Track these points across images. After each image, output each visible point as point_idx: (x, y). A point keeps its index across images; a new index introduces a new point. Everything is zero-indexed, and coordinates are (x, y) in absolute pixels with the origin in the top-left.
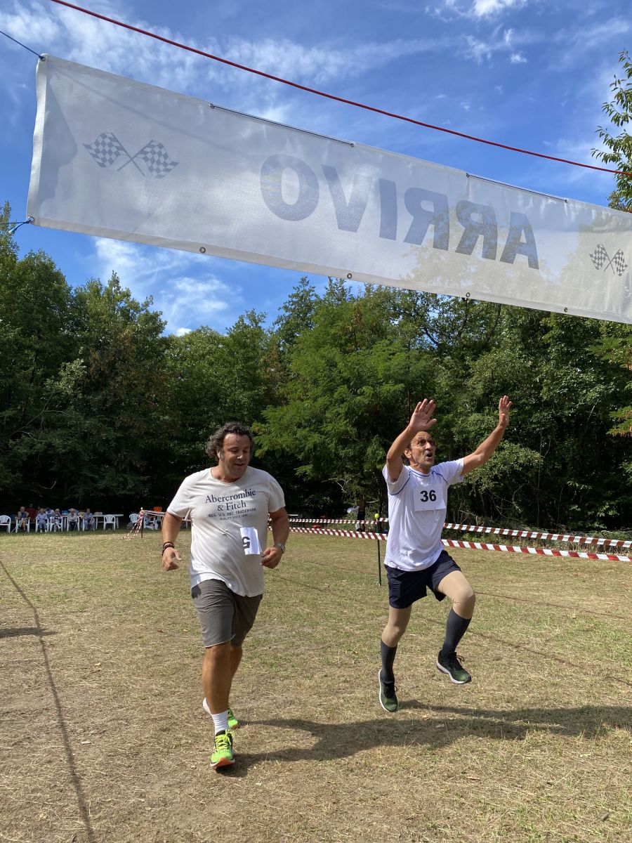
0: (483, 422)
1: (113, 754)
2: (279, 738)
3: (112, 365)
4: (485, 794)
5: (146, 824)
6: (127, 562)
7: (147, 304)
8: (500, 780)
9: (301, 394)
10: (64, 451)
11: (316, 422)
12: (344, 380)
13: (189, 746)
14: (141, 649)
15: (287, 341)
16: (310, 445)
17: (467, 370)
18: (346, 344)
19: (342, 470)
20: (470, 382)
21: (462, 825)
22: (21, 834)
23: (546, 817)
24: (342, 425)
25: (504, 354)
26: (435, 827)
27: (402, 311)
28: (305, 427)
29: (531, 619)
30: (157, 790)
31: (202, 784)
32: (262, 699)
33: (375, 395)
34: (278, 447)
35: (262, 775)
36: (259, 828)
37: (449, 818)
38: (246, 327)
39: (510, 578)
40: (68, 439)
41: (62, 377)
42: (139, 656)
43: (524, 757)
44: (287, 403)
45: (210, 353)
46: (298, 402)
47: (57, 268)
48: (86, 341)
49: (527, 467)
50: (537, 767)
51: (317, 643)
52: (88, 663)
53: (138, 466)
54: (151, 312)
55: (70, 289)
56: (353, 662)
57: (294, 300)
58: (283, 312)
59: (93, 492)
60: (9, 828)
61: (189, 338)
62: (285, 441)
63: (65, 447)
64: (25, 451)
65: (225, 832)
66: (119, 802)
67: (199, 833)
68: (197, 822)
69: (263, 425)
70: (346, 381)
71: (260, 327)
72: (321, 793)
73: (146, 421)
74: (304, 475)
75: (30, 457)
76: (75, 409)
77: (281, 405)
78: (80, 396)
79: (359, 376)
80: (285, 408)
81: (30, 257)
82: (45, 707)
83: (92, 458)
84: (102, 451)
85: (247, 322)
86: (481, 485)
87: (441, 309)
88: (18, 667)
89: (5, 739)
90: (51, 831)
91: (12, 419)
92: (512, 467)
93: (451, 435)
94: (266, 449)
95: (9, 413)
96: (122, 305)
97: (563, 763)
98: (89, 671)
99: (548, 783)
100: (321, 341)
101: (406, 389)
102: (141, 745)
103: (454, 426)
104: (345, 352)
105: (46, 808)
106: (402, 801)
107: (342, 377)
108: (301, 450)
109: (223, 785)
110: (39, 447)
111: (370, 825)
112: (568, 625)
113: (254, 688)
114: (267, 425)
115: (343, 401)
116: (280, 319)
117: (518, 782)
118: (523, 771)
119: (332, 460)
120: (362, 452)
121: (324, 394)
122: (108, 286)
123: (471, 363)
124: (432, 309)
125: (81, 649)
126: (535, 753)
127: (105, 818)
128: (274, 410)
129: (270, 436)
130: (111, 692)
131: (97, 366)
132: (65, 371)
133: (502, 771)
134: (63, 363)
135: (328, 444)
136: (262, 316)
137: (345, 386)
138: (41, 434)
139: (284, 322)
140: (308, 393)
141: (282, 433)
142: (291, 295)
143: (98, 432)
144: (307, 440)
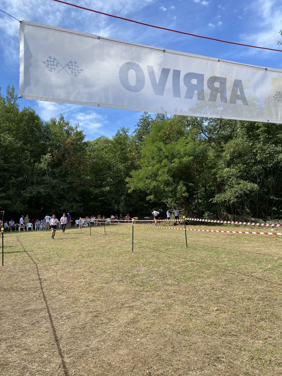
0: (230, 171)
1: (74, 328)
2: (146, 319)
3: (63, 156)
4: (240, 342)
5: (90, 359)
6: (75, 242)
7: (76, 128)
8: (247, 336)
9: (147, 164)
10: (45, 194)
11: (154, 176)
13: (107, 324)
14: (83, 280)
15: (140, 140)
16: (152, 187)
17: (222, 148)
18: (166, 140)
19: (167, 197)
20: (224, 154)
21: (231, 357)
22: (37, 365)
23: (269, 352)
24: (166, 177)
25: (239, 140)
26: (218, 358)
27: (191, 123)
28: (149, 179)
29: (256, 261)
30: (94, 344)
31: (113, 340)
32: (138, 301)
33: (180, 163)
34: (138, 188)
35: (140, 336)
36: (139, 360)
37: (224, 354)
38: (121, 135)
39: (246, 242)
40: (47, 189)
41: (41, 162)
42: (82, 284)
43: (257, 325)
44: (141, 168)
45: (105, 147)
46: (146, 167)
47: (37, 114)
48: (51, 145)
49: (251, 191)
50: (263, 330)
51: (160, 275)
52: (60, 287)
53: (78, 199)
54: (79, 131)
55: (43, 123)
56: (177, 283)
57: (142, 121)
59: (59, 212)
60: (31, 362)
61: (96, 141)
62: (141, 185)
63: (45, 192)
64: (29, 195)
65: (125, 362)
66: (78, 349)
67: (113, 362)
68: (112, 358)
69: (131, 179)
70: (167, 157)
71: (127, 135)
72: (166, 343)
73: (79, 179)
74: (150, 200)
75: (30, 198)
76: (49, 176)
77: (138, 169)
78: (50, 170)
79: (173, 154)
80: (140, 170)
81: (24, 110)
82: (44, 308)
83: (57, 197)
84: (62, 193)
85: (121, 133)
86: (231, 200)
87: (209, 121)
88: (31, 290)
89: (28, 322)
90: (50, 362)
91: (22, 182)
92: (244, 192)
93: (216, 178)
94: (133, 189)
95: (20, 179)
96: (66, 128)
97: (275, 328)
98: (62, 291)
99: (269, 337)
100: (154, 139)
101: (194, 159)
102: (86, 324)
103: (217, 174)
104: (166, 144)
105: (47, 353)
106: (202, 347)
107: (165, 155)
108: (148, 189)
109: (123, 340)
110: (34, 193)
111: (189, 357)
112: (274, 263)
113: (134, 296)
114: (133, 179)
115: (166, 166)
116: (136, 130)
117: (255, 337)
118: (257, 332)
119: (162, 193)
120: (176, 188)
121: (157, 163)
122: (59, 120)
123: (224, 145)
124: (205, 121)
125: (58, 281)
126: (262, 323)
127: (72, 356)
128: (135, 171)
129: (134, 183)
130: (72, 300)
131: (57, 156)
132: (43, 159)
133: (247, 331)
134: (42, 156)
135: (160, 186)
136: (128, 129)
137: (166, 159)
138: (35, 187)
139: (138, 131)
140: (150, 163)
141: (139, 182)
142: (140, 119)
143: (59, 185)
144: (151, 185)
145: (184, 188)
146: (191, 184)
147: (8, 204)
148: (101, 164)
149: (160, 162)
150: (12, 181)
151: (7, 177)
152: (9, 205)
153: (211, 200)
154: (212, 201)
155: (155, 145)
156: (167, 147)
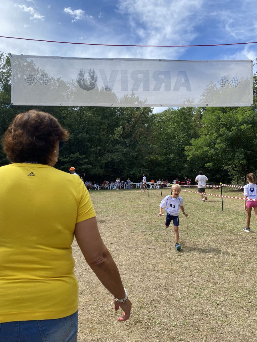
3: (134, 127)
7: (145, 102)
9: (206, 132)
10: (118, 161)
12: (224, 125)
15: (204, 110)
16: (210, 154)
24: (224, 145)
34: (196, 156)
40: (119, 156)
41: (115, 133)
44: (200, 137)
45: (172, 118)
46: (204, 136)
53: (145, 165)
55: (118, 99)
57: (207, 91)
58: (202, 97)
59: (129, 175)
61: (164, 113)
62: (199, 152)
63: (118, 159)
64: (105, 161)
69: (190, 147)
73: (146, 148)
74: (209, 167)
75: (107, 163)
76: (121, 145)
77: (198, 138)
78: (122, 140)
79: (231, 123)
80: (200, 139)
81: (102, 89)
83: (128, 163)
84: (131, 160)
85: (186, 103)
91: (100, 151)
94: (191, 156)
95: (99, 148)
110: (109, 160)
114: (192, 147)
115: (224, 134)
116: (201, 100)
120: (233, 156)
121: (216, 132)
122: (131, 96)
128: (195, 140)
129: (193, 151)
131: (128, 128)
134: (115, 128)
135: (218, 153)
136: (193, 100)
137: (225, 128)
138: (110, 155)
139: (203, 101)
140: (210, 132)
141: (198, 150)
142: (205, 89)
143: (130, 153)
144: (209, 152)
145: (242, 156)
146: (248, 152)
147: (89, 168)
148: (167, 134)
149: (218, 130)
150: (93, 149)
151: (89, 147)
152: (91, 169)
155: (215, 114)
156: (226, 116)
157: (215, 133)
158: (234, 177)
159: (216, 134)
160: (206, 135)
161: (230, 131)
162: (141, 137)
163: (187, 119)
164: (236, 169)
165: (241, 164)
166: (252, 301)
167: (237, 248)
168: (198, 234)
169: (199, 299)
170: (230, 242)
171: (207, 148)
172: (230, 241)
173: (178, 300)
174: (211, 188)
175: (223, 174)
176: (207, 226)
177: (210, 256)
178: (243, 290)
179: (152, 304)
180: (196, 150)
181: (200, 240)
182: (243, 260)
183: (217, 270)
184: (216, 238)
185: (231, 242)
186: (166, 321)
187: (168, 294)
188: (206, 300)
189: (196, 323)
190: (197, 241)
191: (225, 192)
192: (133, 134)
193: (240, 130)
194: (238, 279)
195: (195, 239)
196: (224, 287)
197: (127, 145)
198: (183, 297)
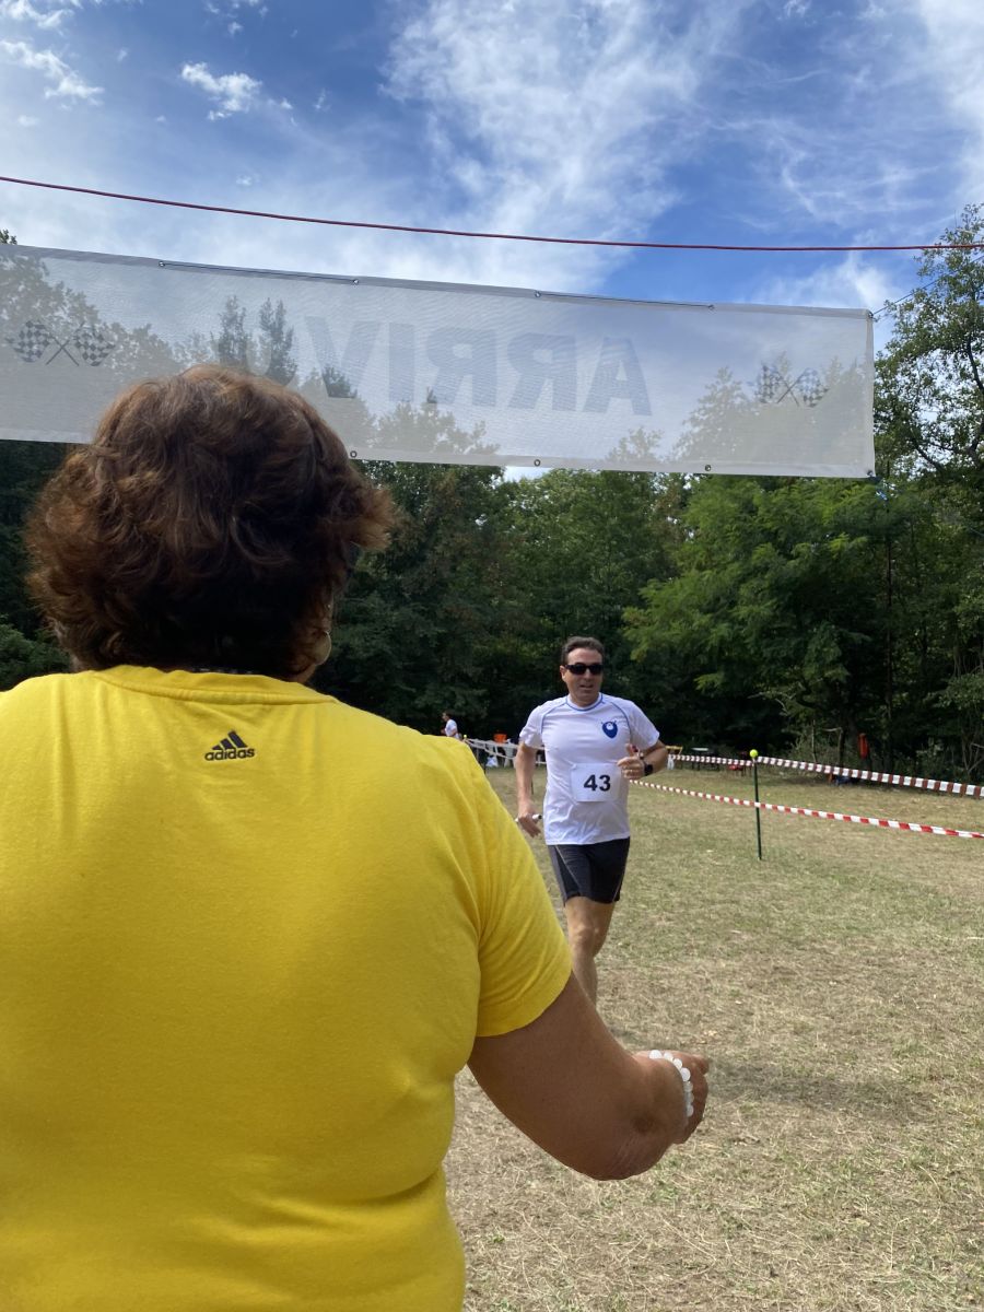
3: (431, 528)
7: (476, 435)
9: (703, 559)
10: (365, 655)
12: (769, 534)
16: (713, 640)
24: (765, 609)
28: (707, 612)
33: (820, 557)
34: (664, 645)
40: (373, 639)
44: (680, 575)
45: (575, 501)
46: (694, 572)
47: (353, 390)
53: (470, 675)
55: (373, 418)
57: (708, 405)
58: (688, 427)
62: (676, 632)
63: (366, 650)
69: (642, 611)
70: (771, 536)
71: (652, 454)
73: (478, 609)
74: (711, 688)
76: (382, 597)
78: (385, 577)
79: (794, 527)
80: (678, 582)
83: (406, 664)
84: (419, 654)
85: (631, 447)
87: (941, 406)
93: (954, 618)
94: (644, 647)
96: (444, 438)
101: (872, 544)
103: (958, 603)
107: (766, 529)
108: (701, 649)
114: (649, 610)
115: (766, 569)
116: (685, 438)
120: (800, 651)
121: (736, 559)
128: (660, 585)
129: (653, 628)
131: (409, 532)
135: (744, 639)
136: (655, 436)
137: (769, 545)
139: (692, 442)
140: (714, 558)
141: (671, 622)
142: (702, 398)
143: (413, 626)
144: (710, 633)
145: (832, 650)
146: (856, 636)
148: (557, 561)
149: (747, 551)
153: (930, 696)
154: (936, 700)
155: (735, 491)
156: (774, 501)
157: (733, 562)
158: (801, 730)
159: (736, 565)
160: (700, 568)
161: (791, 558)
162: (458, 569)
163: (631, 505)
164: (808, 698)
165: (826, 680)
166: (864, 1209)
167: (812, 1002)
168: (667, 946)
169: (667, 1205)
170: (786, 981)
171: (705, 619)
172: (787, 977)
173: (590, 1213)
174: (716, 767)
175: (762, 715)
176: (701, 916)
177: (711, 1033)
178: (832, 1167)
179: (488, 1229)
180: (665, 623)
181: (674, 971)
182: (832, 1051)
183: (737, 1088)
184: (735, 964)
185: (788, 980)
186: (539, 1297)
187: (552, 1189)
188: (693, 1208)
189: (658, 1305)
190: (665, 976)
191: (768, 784)
192: (429, 555)
193: (824, 554)
194: (813, 1124)
195: (656, 969)
196: (764, 1157)
197: (402, 596)
198: (608, 1198)
